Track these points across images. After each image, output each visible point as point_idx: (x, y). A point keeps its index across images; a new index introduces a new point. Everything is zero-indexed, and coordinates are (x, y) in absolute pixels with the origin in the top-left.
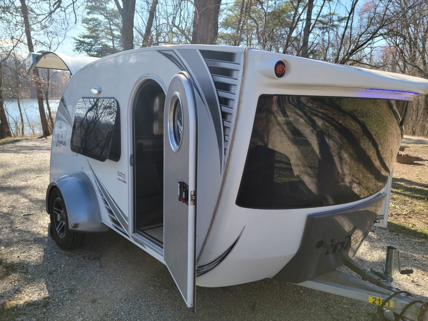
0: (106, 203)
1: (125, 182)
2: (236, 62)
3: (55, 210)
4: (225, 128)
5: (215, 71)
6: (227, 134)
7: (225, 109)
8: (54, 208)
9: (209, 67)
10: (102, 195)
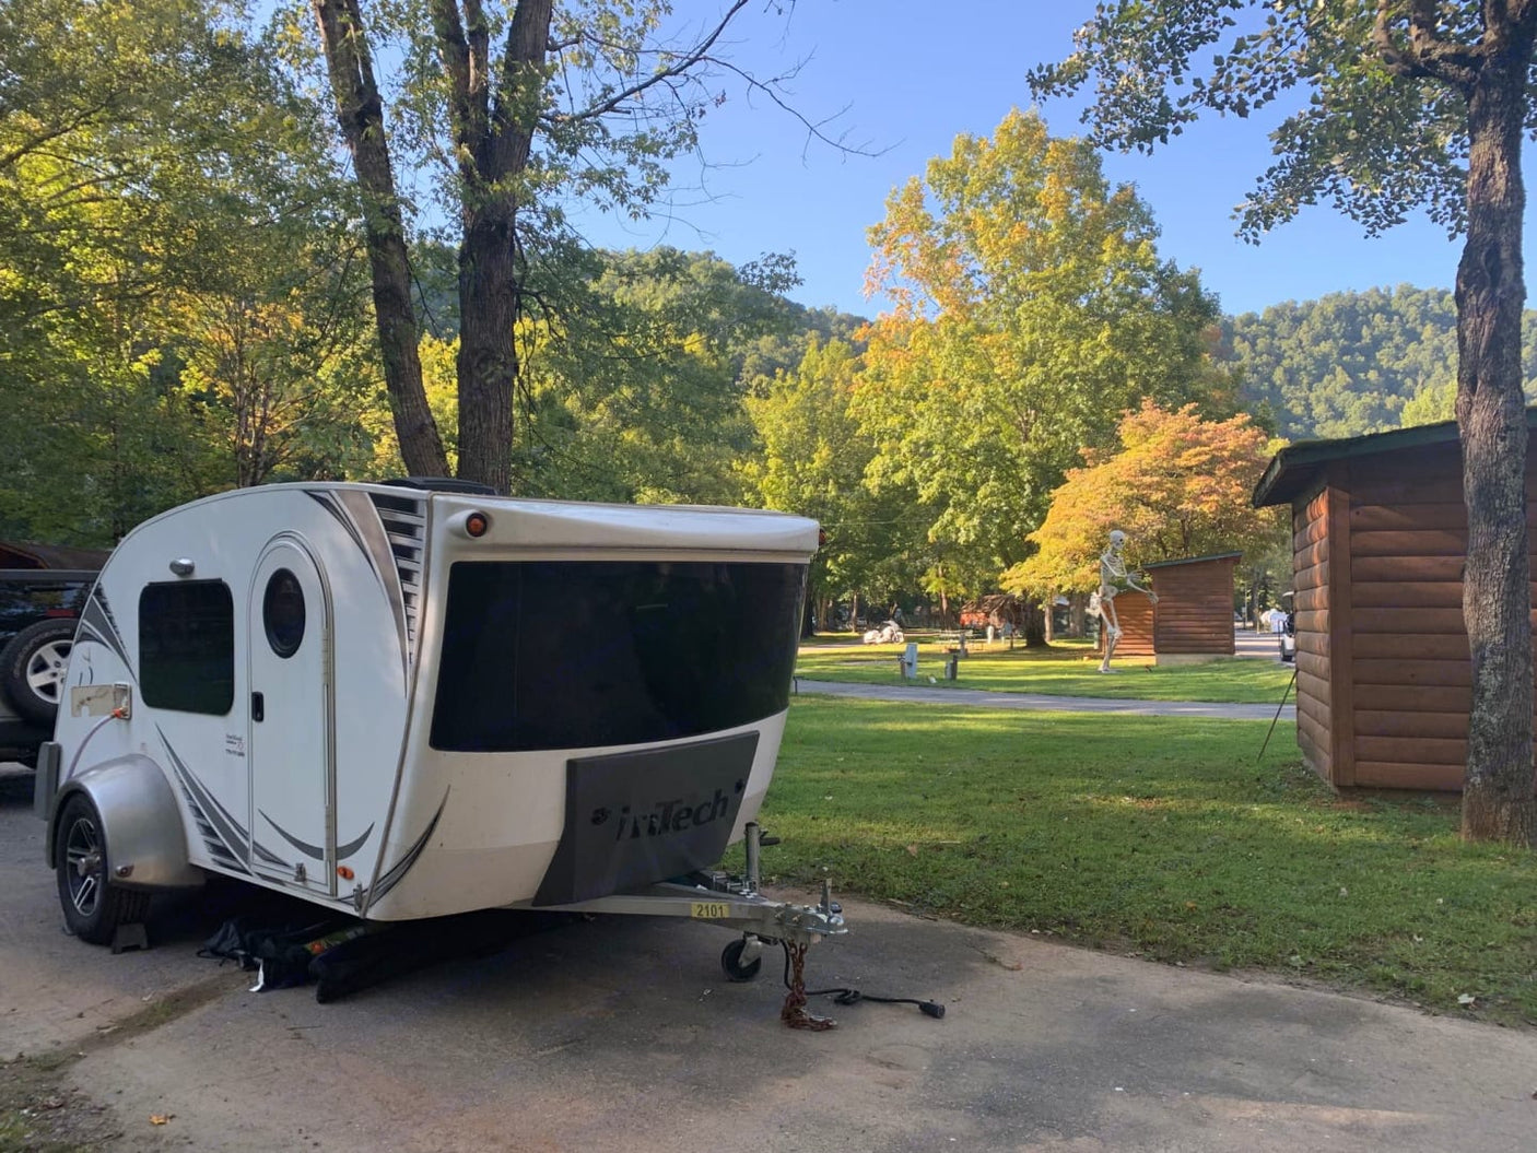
0: (200, 814)
1: (241, 754)
2: (419, 513)
3: (72, 855)
4: (408, 617)
5: (392, 527)
6: (412, 627)
7: (408, 588)
8: (70, 850)
9: (384, 521)
10: (190, 798)
